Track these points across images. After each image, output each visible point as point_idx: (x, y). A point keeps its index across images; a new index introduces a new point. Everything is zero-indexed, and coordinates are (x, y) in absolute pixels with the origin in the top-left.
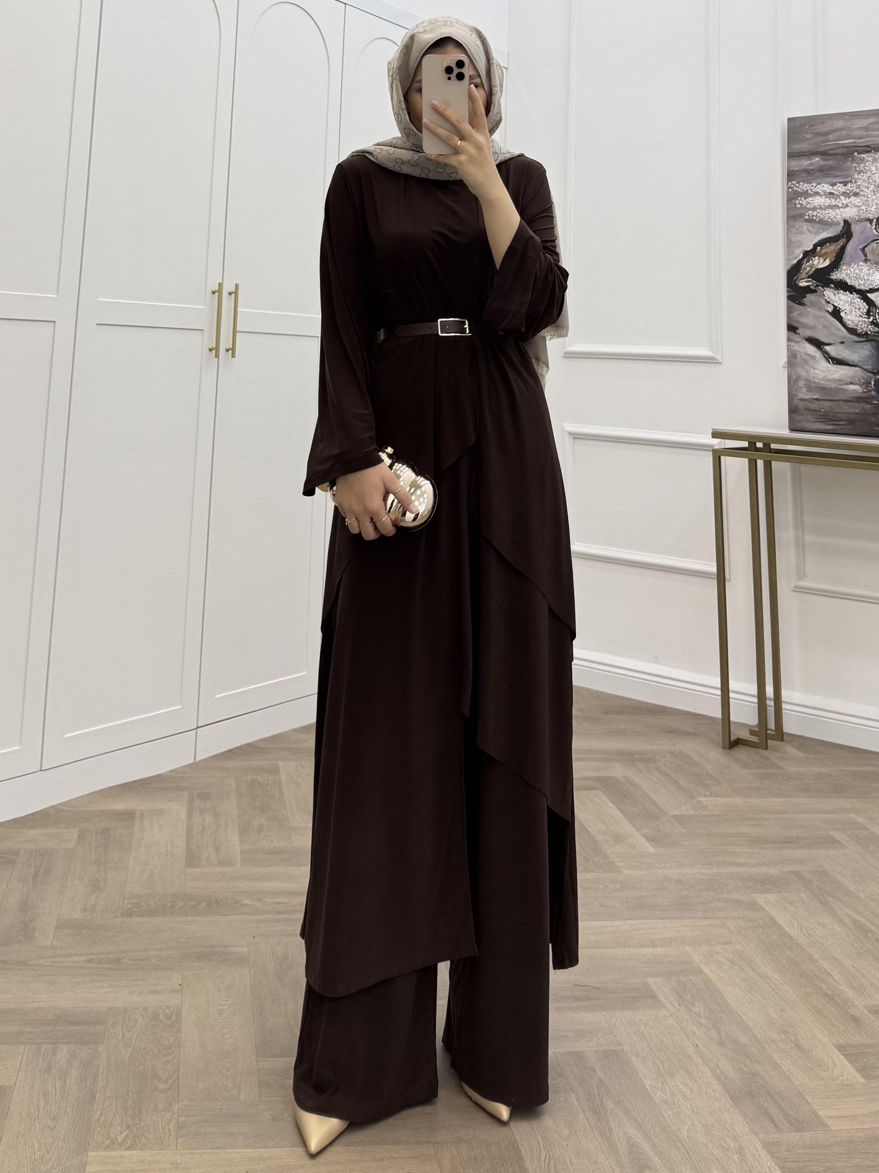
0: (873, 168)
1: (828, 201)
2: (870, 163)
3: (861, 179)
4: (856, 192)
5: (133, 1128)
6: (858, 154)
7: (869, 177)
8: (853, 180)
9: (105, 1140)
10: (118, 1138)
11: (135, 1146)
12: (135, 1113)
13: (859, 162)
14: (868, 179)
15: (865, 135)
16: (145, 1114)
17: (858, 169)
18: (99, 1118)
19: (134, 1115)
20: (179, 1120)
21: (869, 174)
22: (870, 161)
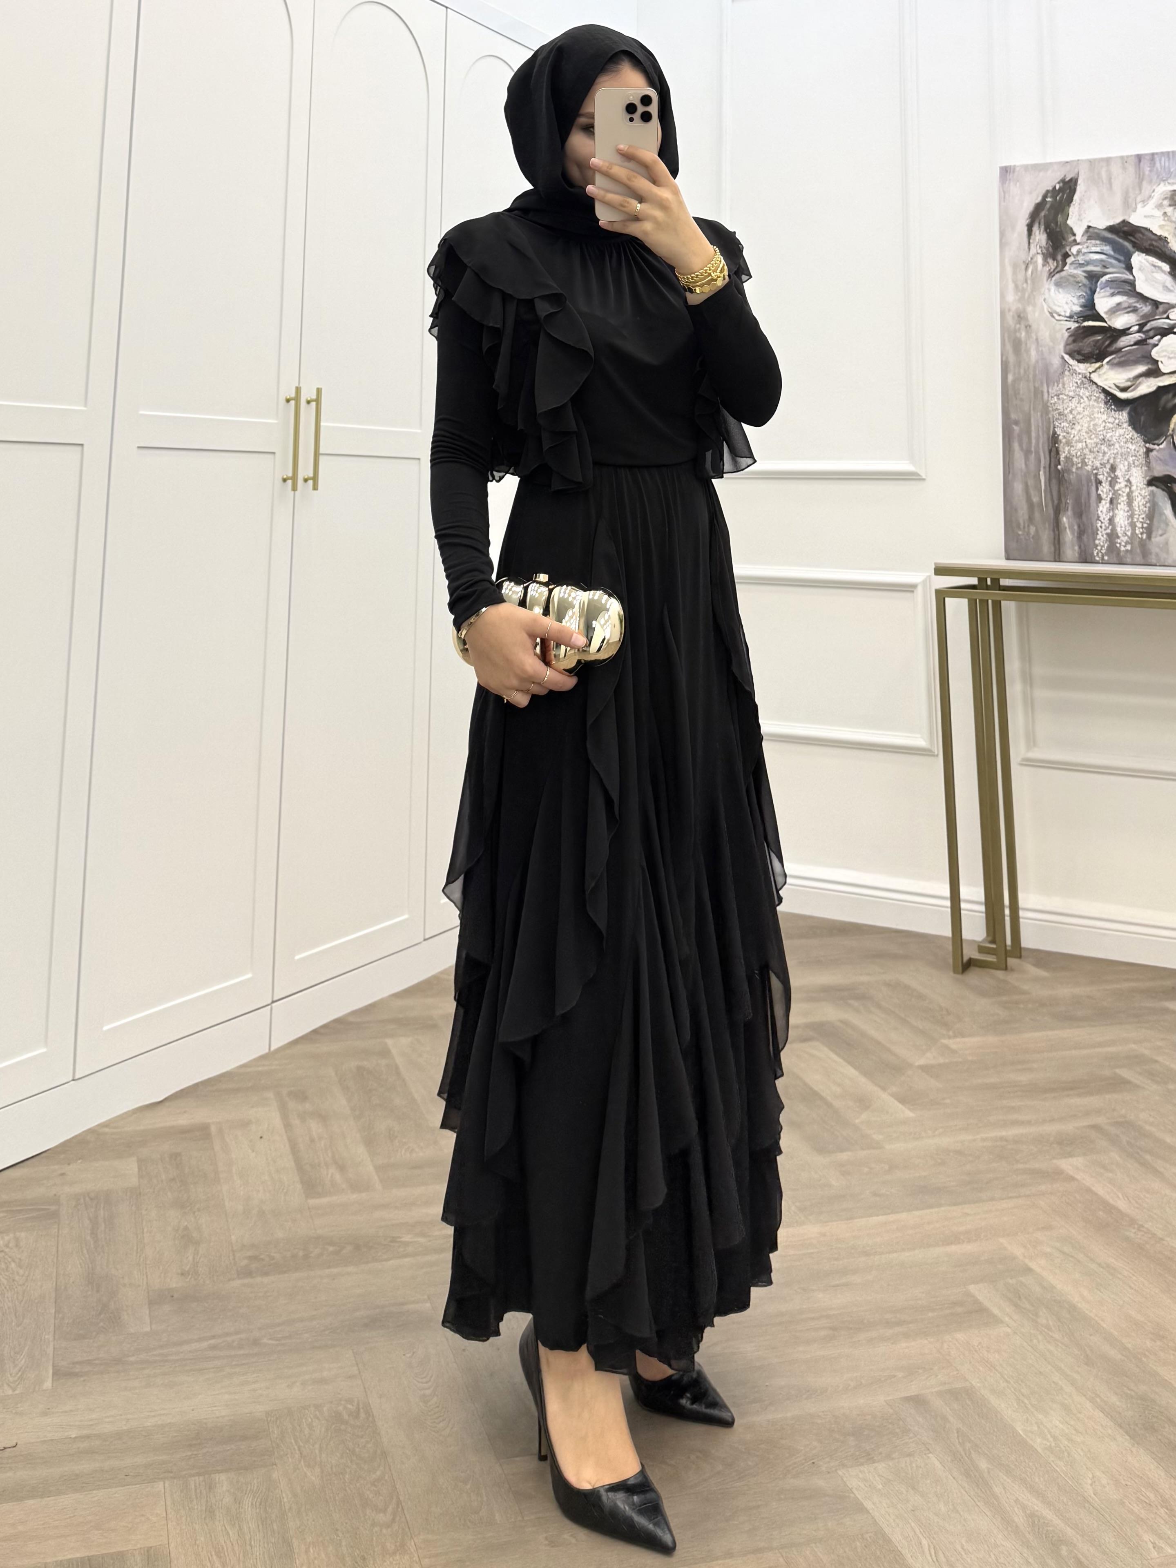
0: (1080, 445)
1: (1122, 507)
2: (1072, 449)
3: (1093, 462)
4: (1109, 469)
6: (1060, 464)
7: (1091, 451)
8: (1095, 472)
13: (1070, 464)
14: (1093, 452)
15: (1035, 455)
17: (1080, 465)
21: (1086, 451)
22: (1069, 449)
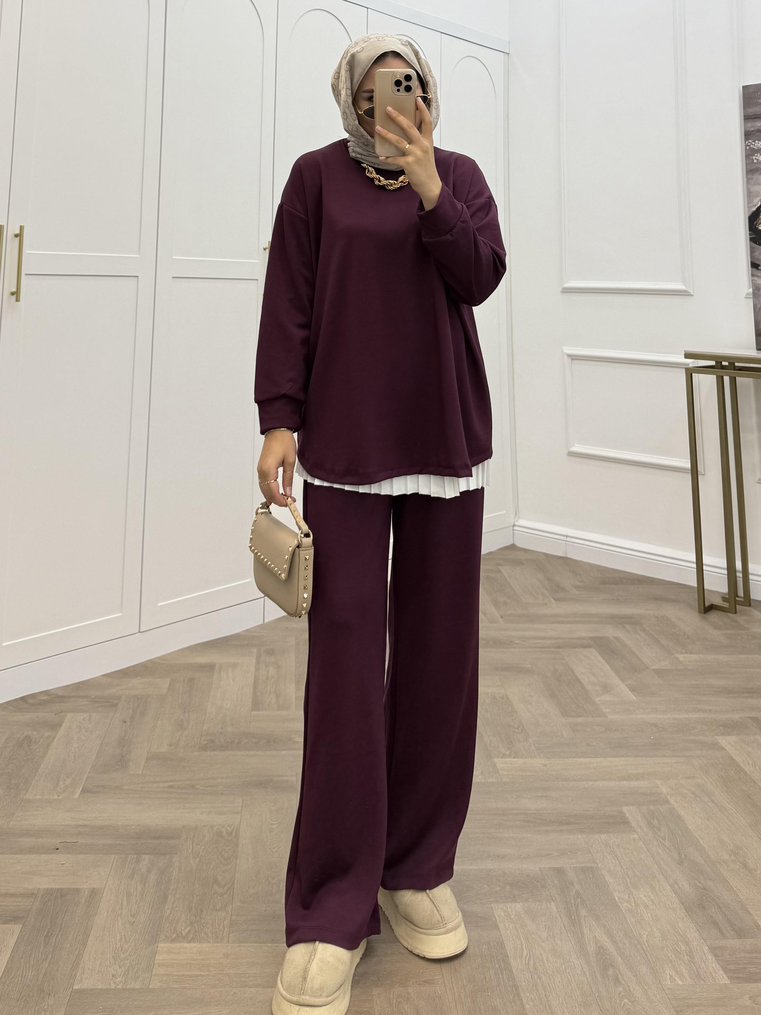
5: (195, 925)
9: (172, 934)
10: (183, 932)
11: (195, 939)
12: (197, 912)
16: (205, 913)
18: (169, 916)
19: (196, 913)
20: (232, 919)
